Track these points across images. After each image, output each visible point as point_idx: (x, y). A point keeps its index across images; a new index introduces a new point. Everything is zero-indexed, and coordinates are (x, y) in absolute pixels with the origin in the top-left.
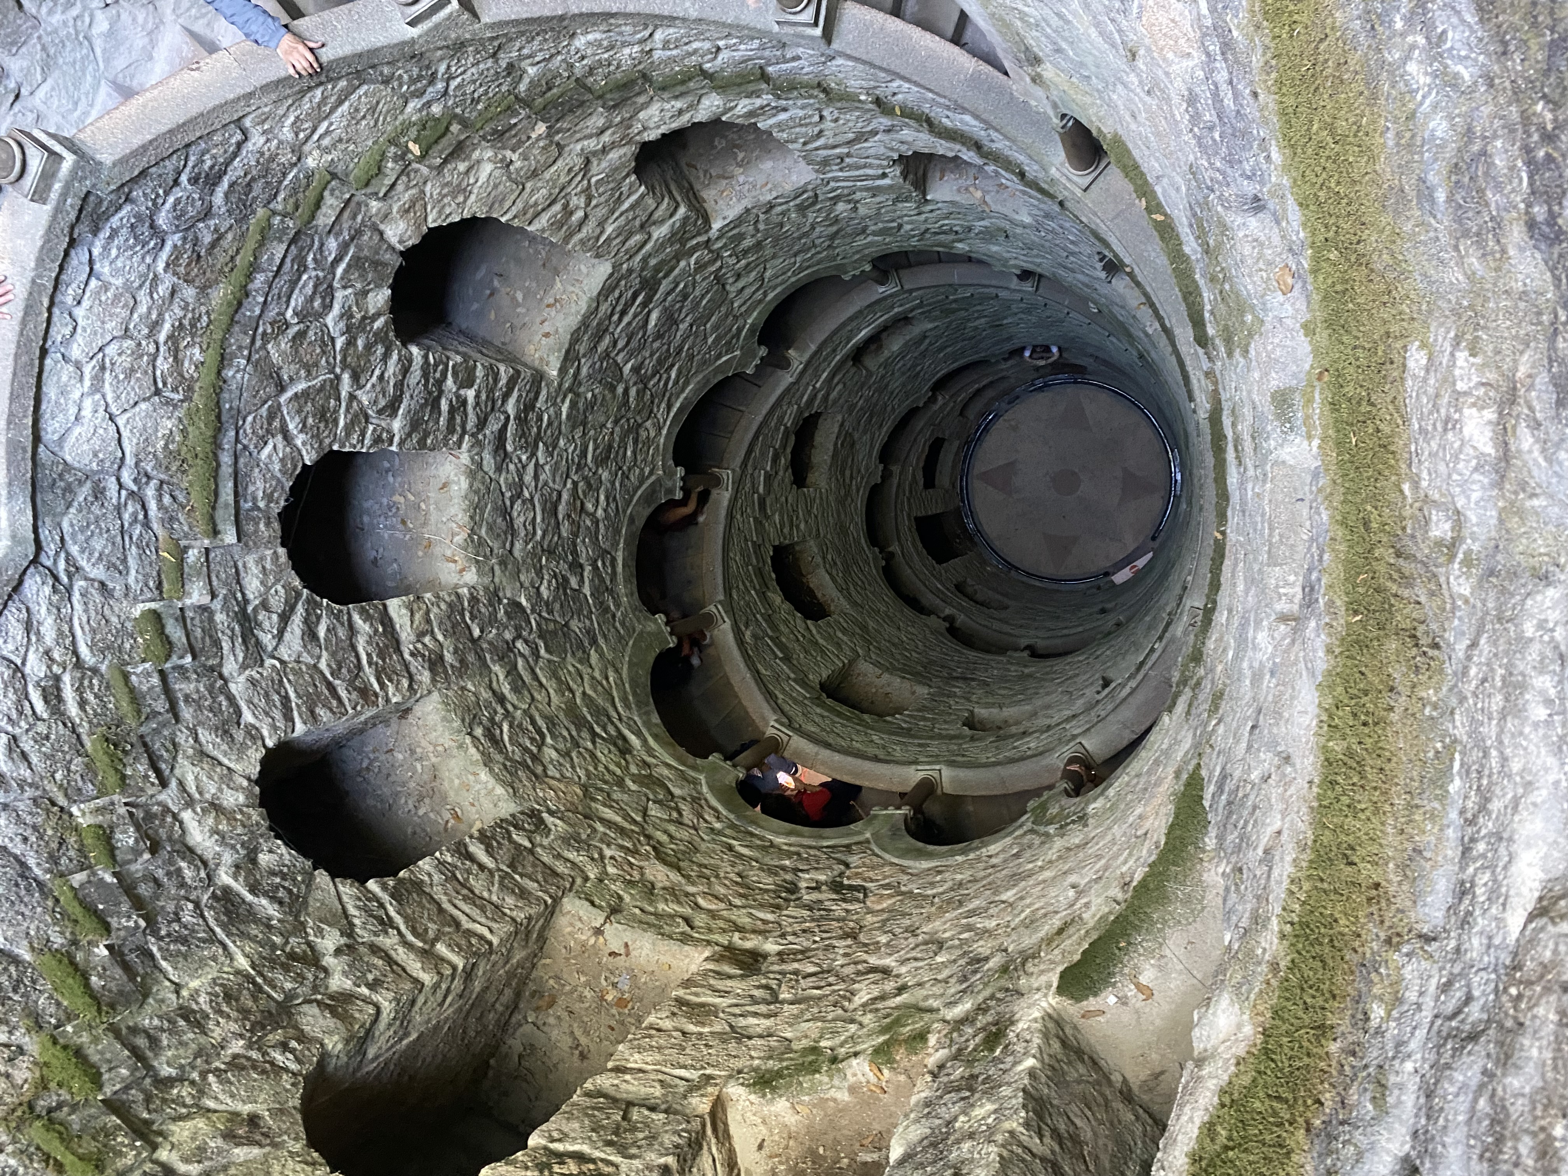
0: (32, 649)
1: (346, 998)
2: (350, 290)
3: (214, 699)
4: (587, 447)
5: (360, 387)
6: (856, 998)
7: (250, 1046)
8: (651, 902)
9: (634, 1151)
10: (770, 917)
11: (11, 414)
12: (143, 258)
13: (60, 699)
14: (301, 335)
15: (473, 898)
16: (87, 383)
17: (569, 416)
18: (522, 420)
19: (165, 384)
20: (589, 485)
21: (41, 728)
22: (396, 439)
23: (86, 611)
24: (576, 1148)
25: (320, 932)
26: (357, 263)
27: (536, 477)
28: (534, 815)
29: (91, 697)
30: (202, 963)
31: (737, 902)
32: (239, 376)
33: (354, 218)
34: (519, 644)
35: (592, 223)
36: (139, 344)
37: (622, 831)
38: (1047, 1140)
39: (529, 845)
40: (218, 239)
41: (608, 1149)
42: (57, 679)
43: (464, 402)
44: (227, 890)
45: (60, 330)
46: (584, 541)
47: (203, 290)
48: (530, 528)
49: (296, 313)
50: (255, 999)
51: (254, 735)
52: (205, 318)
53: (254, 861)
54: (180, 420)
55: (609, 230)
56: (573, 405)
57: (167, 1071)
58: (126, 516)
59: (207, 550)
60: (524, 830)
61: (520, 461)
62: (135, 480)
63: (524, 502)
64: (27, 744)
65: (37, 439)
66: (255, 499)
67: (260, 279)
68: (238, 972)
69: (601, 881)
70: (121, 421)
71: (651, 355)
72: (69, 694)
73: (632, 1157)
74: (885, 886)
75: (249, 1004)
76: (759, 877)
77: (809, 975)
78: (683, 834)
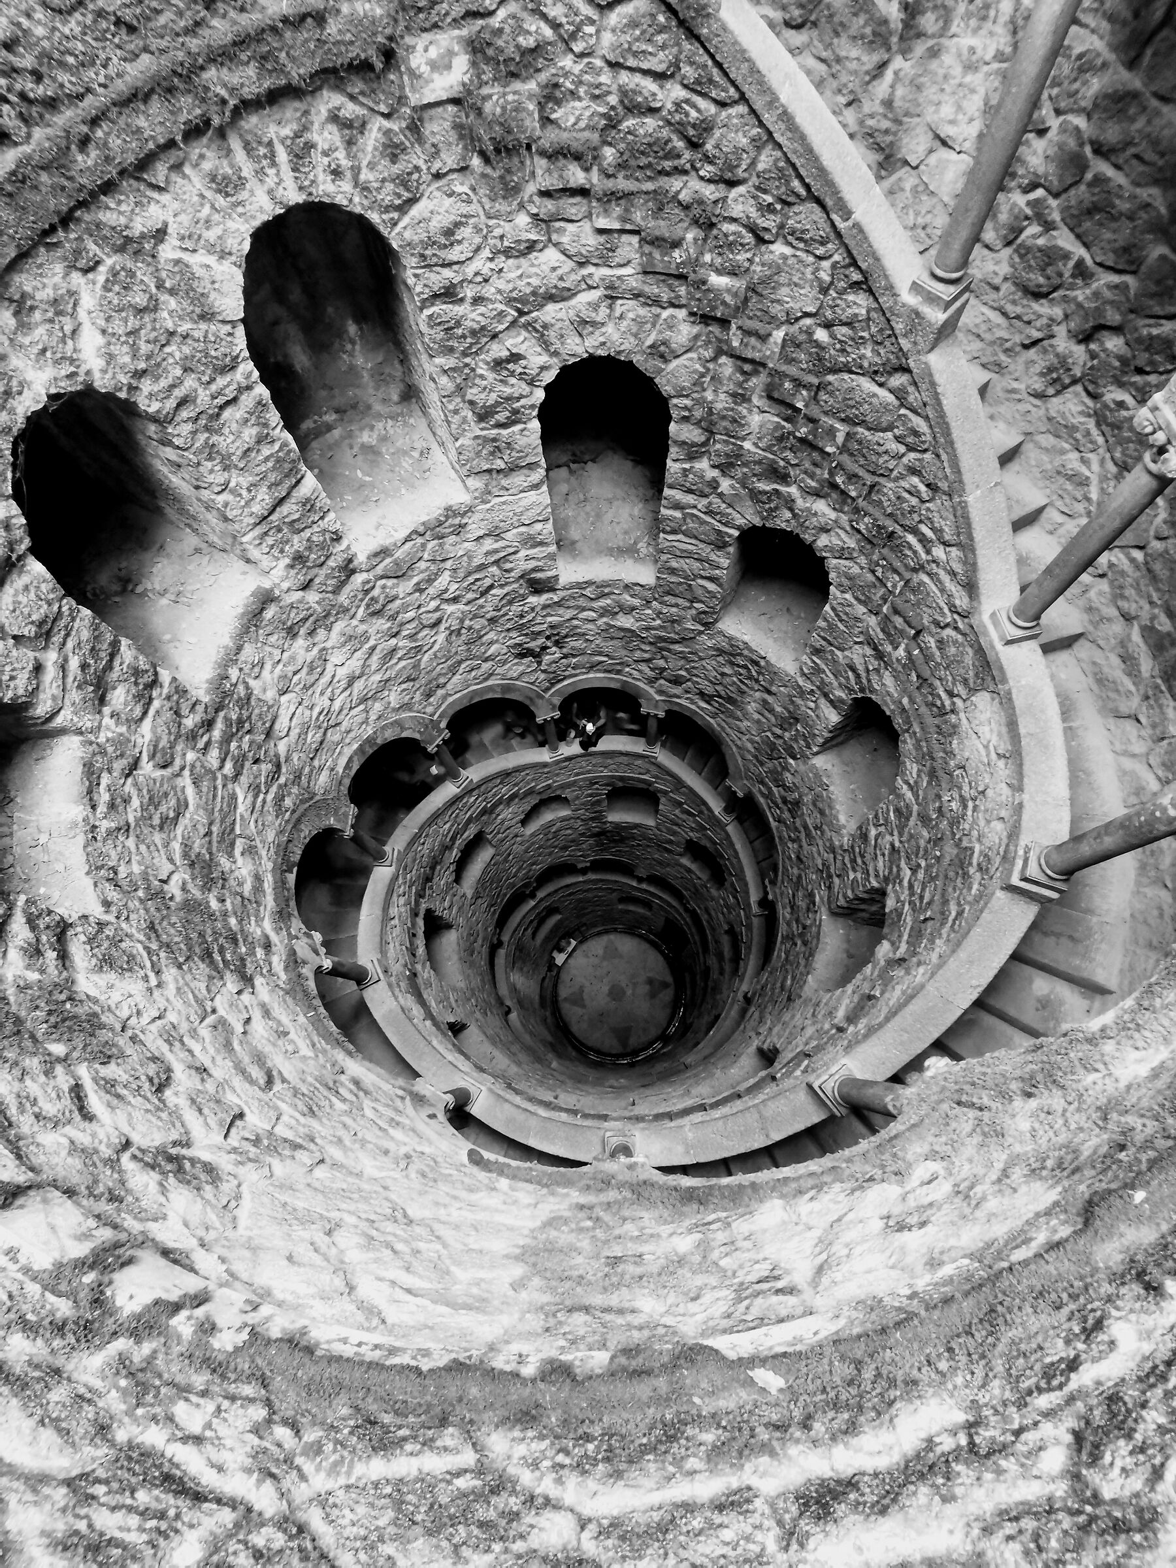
0: (946, 561)
1: (691, 457)
2: (902, 898)
3: (866, 595)
4: (805, 882)
5: (891, 842)
7: (704, 400)
8: (615, 601)
10: (549, 619)
12: (984, 847)
14: (917, 855)
15: (691, 555)
16: (992, 748)
17: (815, 895)
19: (963, 776)
22: (871, 823)
23: (938, 604)
24: (509, 430)
25: (732, 487)
26: (899, 917)
27: (818, 846)
28: (707, 625)
29: (909, 553)
31: (575, 622)
34: (780, 732)
36: (978, 791)
37: (664, 640)
39: (694, 604)
41: (492, 437)
42: (926, 552)
43: (852, 869)
44: (788, 485)
46: (789, 821)
48: (809, 812)
50: (725, 428)
51: (841, 588)
53: (791, 510)
57: (723, 360)
61: (826, 852)
62: (955, 704)
66: (909, 736)
68: (743, 439)
69: (648, 602)
73: (477, 437)
74: (505, 662)
75: (725, 423)
76: (579, 644)
77: (491, 587)
78: (638, 655)
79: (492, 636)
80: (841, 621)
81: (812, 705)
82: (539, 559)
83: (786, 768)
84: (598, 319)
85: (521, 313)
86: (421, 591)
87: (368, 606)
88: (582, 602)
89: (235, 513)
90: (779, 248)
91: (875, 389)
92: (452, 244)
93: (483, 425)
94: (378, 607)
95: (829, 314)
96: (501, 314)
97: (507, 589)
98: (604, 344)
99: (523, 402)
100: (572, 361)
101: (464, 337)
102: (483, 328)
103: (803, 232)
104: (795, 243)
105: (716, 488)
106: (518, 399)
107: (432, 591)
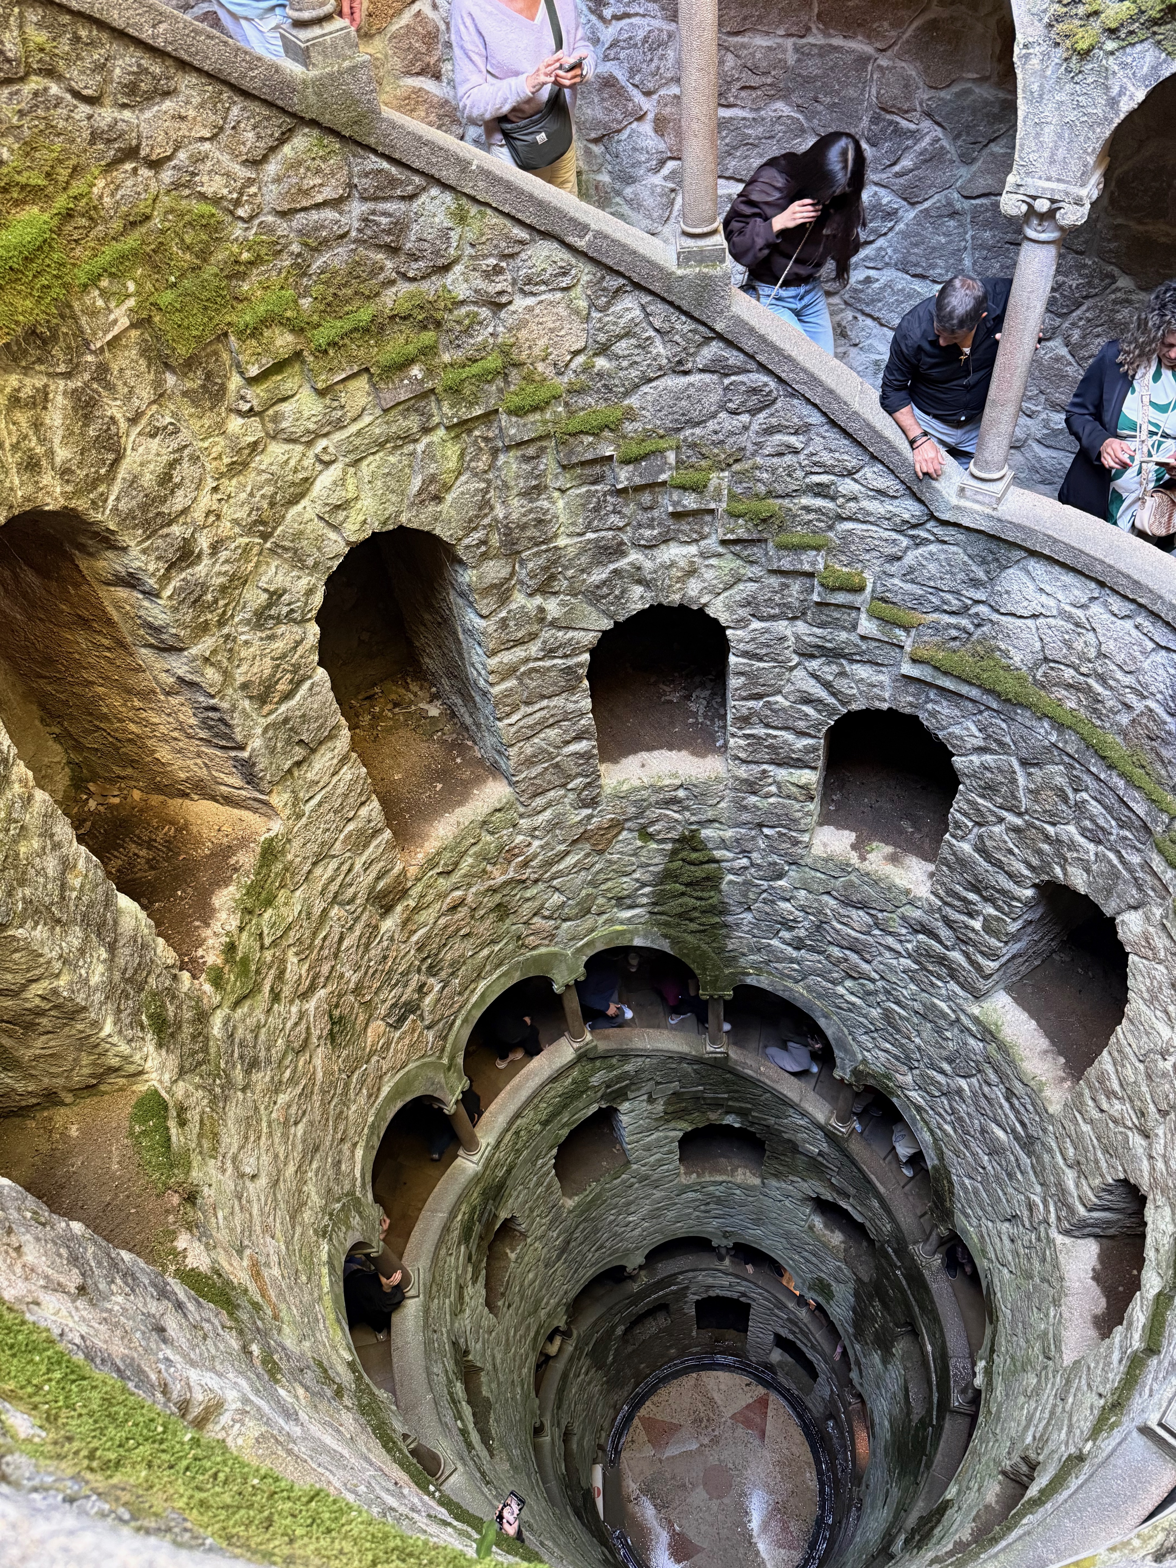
0: (863, 489)
1: (504, 599)
2: (1093, 858)
3: (779, 605)
4: (903, 1007)
5: (1008, 829)
6: (295, 960)
7: (496, 520)
8: (476, 855)
9: (270, 733)
10: (414, 939)
11: (1055, 541)
12: (1161, 692)
13: (817, 495)
14: (1065, 800)
15: (544, 725)
16: (1068, 608)
17: (934, 1005)
18: (942, 960)
19: (1052, 668)
20: (869, 993)
21: (799, 474)
22: (954, 841)
23: (880, 539)
24: (298, 697)
25: (563, 604)
26: (1115, 875)
27: (890, 949)
28: (593, 803)
29: (811, 517)
30: (573, 514)
31: (442, 921)
32: (1042, 731)
33: (1154, 890)
34: (745, 862)
35: (1095, 1114)
36: (1090, 661)
37: (549, 864)
38: (37, 1001)
39: (570, 786)
40: (1163, 761)
41: (281, 718)
42: (833, 499)
43: (970, 915)
44: (624, 554)
45: (1116, 604)
46: (819, 962)
47: (1123, 733)
48: (845, 920)
49: (1084, 801)
50: (529, 539)
51: (742, 623)
52: (1099, 723)
53: (641, 580)
54: (1017, 669)
55: (1086, 1128)
56: (944, 1016)
57: (502, 458)
58: (949, 596)
59: (902, 647)
60: (583, 790)
61: (909, 941)
62: (977, 614)
63: (870, 926)
64: (789, 459)
65: (1033, 554)
66: (936, 702)
67: (1121, 784)
68: (556, 536)
69: (514, 826)
70: (1029, 622)
71: (968, 1114)
72: (819, 502)
74: (388, 1044)
75: (528, 533)
76: (456, 950)
77: (341, 939)
78: (526, 911)
80: (761, 658)
81: (772, 789)
82: (377, 860)
83: (777, 899)
84: (350, 495)
85: (265, 536)
86: (278, 999)
87: (241, 1059)
88: (441, 885)
89: (82, 994)
90: (520, 303)
91: (684, 380)
92: (172, 492)
93: (266, 709)
94: (250, 1053)
95: (602, 338)
96: (246, 550)
97: (358, 930)
98: (365, 522)
99: (300, 650)
100: (336, 563)
101: (216, 601)
102: (232, 578)
103: (539, 275)
104: (534, 289)
105: (544, 619)
106: (295, 649)
107: (287, 990)
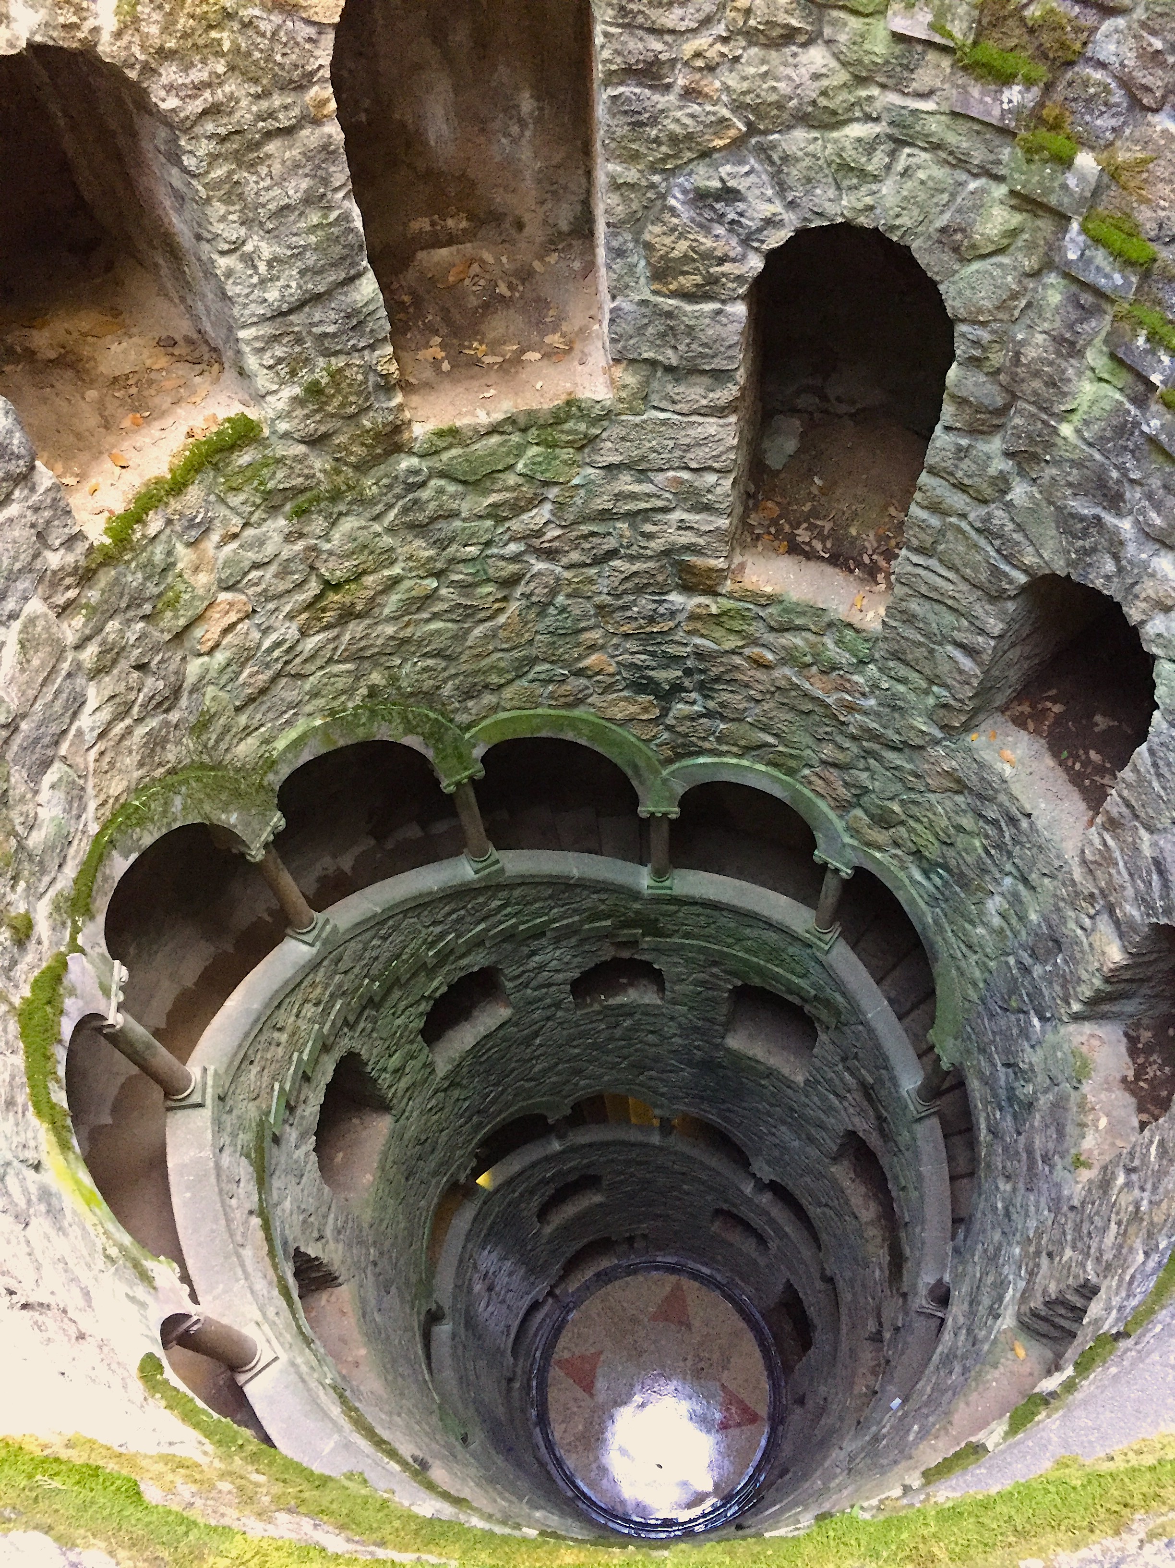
7: (1010, 337)
8: (809, 644)
9: (644, 309)
10: (698, 641)
15: (945, 600)
24: (697, 307)
25: (1030, 497)
28: (948, 732)
30: (1093, 411)
31: (737, 660)
37: (872, 735)
39: (933, 688)
41: (667, 309)
44: (1119, 514)
50: (1035, 393)
53: (1116, 558)
57: (1052, 278)
68: (1062, 418)
69: (861, 662)
73: (644, 303)
74: (608, 689)
75: (1037, 384)
76: (737, 700)
77: (613, 554)
78: (828, 751)
79: (595, 635)
80: (1159, 775)
81: (1087, 922)
82: (699, 533)
83: (1025, 1032)
84: (870, 168)
85: (753, 129)
86: (500, 520)
87: (405, 510)
88: (756, 629)
89: (238, 289)
93: (656, 286)
94: (421, 517)
96: (722, 124)
97: (637, 566)
98: (871, 208)
99: (727, 268)
101: (658, 142)
102: (690, 137)
105: (1005, 493)
106: (722, 261)
107: (515, 525)
